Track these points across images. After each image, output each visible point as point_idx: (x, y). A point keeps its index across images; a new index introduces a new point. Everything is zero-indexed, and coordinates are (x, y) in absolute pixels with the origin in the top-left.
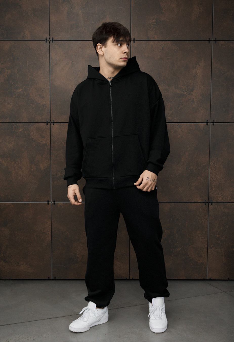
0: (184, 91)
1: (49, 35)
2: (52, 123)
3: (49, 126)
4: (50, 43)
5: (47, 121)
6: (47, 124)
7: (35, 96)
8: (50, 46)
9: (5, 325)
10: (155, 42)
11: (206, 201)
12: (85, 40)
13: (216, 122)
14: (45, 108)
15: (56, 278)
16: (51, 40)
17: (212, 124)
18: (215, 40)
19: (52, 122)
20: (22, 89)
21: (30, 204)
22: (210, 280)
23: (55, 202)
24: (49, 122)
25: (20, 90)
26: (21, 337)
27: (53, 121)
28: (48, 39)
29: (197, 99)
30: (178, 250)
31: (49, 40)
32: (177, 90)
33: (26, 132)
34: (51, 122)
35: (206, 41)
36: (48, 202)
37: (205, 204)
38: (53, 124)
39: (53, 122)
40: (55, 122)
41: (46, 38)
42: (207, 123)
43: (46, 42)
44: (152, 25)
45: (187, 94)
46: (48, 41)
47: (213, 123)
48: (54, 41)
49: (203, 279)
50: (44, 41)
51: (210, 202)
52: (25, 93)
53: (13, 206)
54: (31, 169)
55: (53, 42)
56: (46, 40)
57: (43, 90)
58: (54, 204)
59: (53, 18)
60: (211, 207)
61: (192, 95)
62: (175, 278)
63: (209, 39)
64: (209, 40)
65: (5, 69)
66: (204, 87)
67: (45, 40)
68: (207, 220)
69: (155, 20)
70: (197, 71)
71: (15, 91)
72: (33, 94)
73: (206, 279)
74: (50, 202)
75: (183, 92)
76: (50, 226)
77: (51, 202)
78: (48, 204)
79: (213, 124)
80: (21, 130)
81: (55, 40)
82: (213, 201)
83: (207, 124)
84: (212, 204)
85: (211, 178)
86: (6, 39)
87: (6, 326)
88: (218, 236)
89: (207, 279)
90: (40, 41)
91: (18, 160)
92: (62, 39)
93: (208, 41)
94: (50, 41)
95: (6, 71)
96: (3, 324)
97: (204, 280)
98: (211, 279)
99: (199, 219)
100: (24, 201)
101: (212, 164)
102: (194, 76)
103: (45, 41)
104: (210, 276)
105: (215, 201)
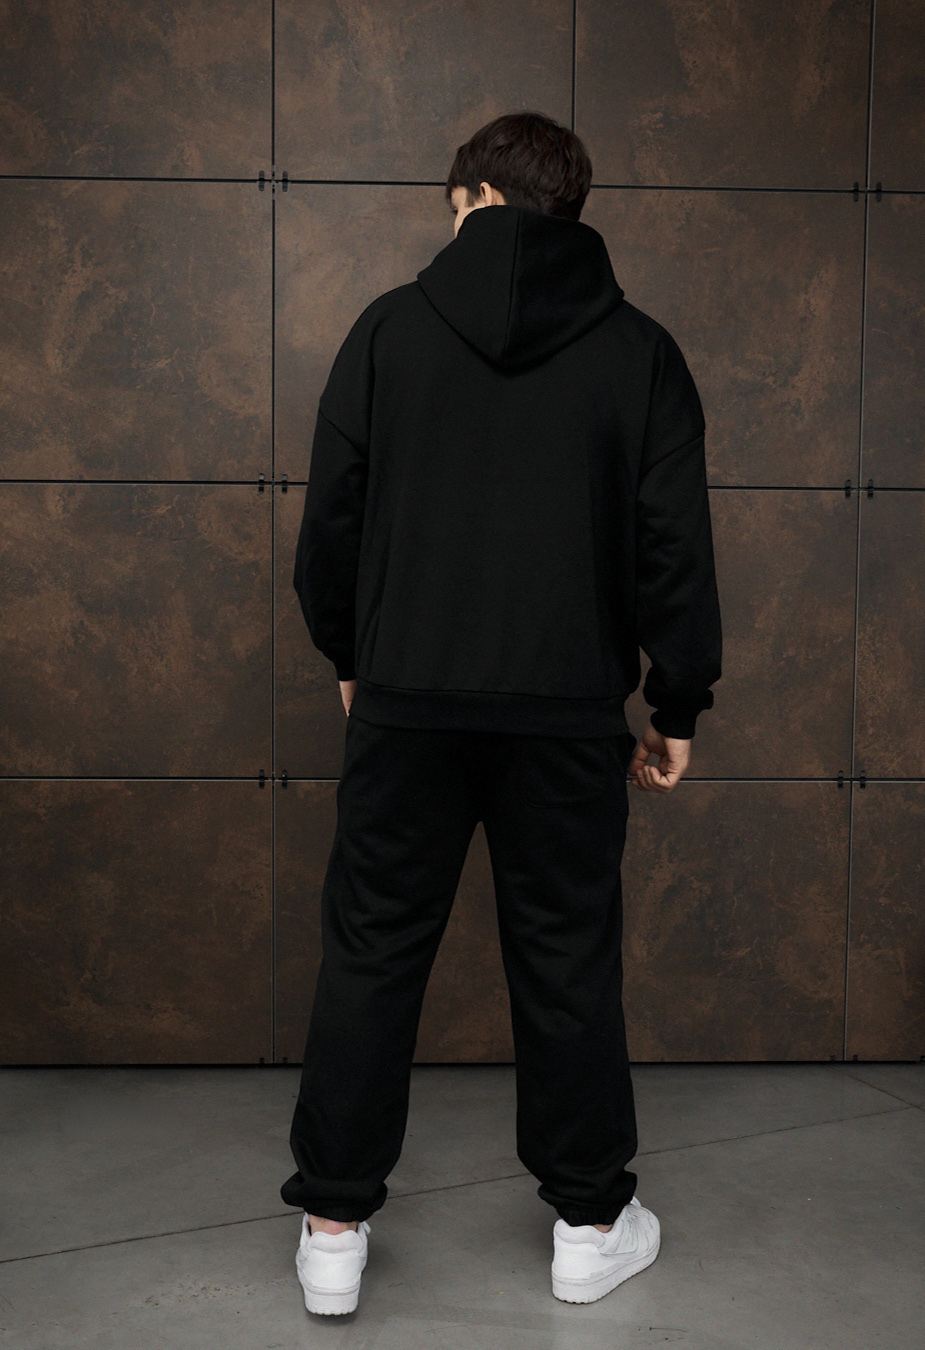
0: (764, 374)
1: (273, 163)
2: (280, 487)
3: (266, 496)
4: (274, 190)
5: (262, 478)
6: (261, 489)
7: (218, 386)
8: (274, 201)
9: (130, 1240)
10: (660, 195)
11: (841, 775)
12: (406, 180)
13: (878, 486)
14: (254, 428)
15: (289, 1061)
16: (277, 181)
17: (866, 492)
18: (878, 191)
19: (280, 481)
20: (169, 360)
21: (194, 785)
22: (856, 1062)
23: (286, 778)
24: (270, 483)
25: (162, 364)
26: (202, 1286)
27: (285, 478)
28: (268, 176)
29: (812, 404)
30: (741, 953)
31: (270, 181)
32: (739, 368)
33: (180, 518)
34: (275, 480)
35: (847, 194)
36: (262, 778)
37: (840, 786)
38: (285, 490)
39: (285, 483)
40: (292, 483)
41: (262, 173)
42: (848, 489)
43: (261, 187)
44: (648, 132)
45: (774, 382)
46: (266, 184)
47: (870, 488)
48: (289, 184)
49: (828, 1059)
50: (252, 184)
51: (855, 779)
52: (180, 373)
53: (130, 793)
54: (198, 655)
55: (285, 188)
56: (262, 180)
57: (246, 365)
58: (285, 785)
59: (286, 101)
60: (858, 796)
61: (793, 387)
62: (729, 1059)
63: (856, 185)
64: (856, 191)
65: (108, 284)
66: (836, 358)
67: (255, 181)
68: (847, 842)
69: (659, 115)
70: (812, 301)
71: (142, 365)
72: (209, 377)
73: (841, 1059)
74: (267, 778)
75: (759, 378)
76: (268, 866)
77: (273, 779)
78: (262, 785)
79: (870, 495)
80: (162, 510)
81: (293, 182)
82: (868, 776)
83: (848, 495)
84: (863, 786)
85: (861, 690)
86: (112, 176)
87: (135, 1243)
88: (883, 900)
89: (845, 1059)
90: (240, 184)
91: (149, 622)
92: (321, 179)
93: (852, 194)
94: (275, 184)
95: (112, 291)
96: (123, 1238)
97: (833, 1063)
98: (860, 1058)
99: (816, 839)
100: (171, 775)
101: (867, 638)
102: (803, 320)
103: (258, 182)
104: (855, 1046)
105: (877, 776)
